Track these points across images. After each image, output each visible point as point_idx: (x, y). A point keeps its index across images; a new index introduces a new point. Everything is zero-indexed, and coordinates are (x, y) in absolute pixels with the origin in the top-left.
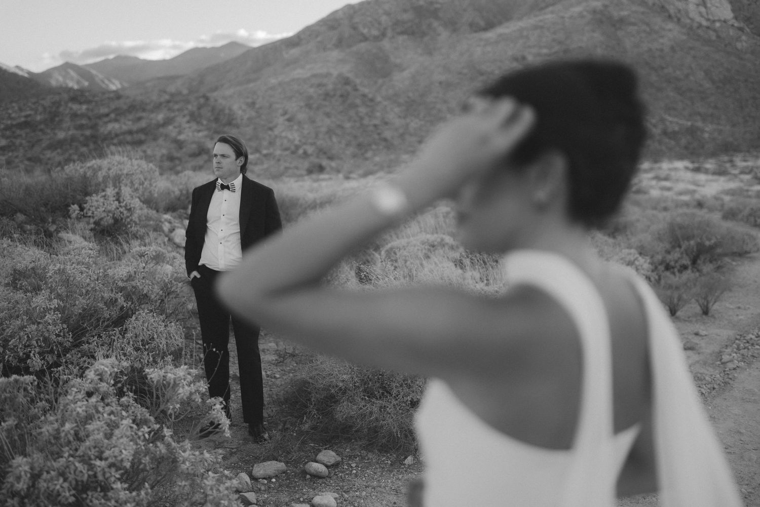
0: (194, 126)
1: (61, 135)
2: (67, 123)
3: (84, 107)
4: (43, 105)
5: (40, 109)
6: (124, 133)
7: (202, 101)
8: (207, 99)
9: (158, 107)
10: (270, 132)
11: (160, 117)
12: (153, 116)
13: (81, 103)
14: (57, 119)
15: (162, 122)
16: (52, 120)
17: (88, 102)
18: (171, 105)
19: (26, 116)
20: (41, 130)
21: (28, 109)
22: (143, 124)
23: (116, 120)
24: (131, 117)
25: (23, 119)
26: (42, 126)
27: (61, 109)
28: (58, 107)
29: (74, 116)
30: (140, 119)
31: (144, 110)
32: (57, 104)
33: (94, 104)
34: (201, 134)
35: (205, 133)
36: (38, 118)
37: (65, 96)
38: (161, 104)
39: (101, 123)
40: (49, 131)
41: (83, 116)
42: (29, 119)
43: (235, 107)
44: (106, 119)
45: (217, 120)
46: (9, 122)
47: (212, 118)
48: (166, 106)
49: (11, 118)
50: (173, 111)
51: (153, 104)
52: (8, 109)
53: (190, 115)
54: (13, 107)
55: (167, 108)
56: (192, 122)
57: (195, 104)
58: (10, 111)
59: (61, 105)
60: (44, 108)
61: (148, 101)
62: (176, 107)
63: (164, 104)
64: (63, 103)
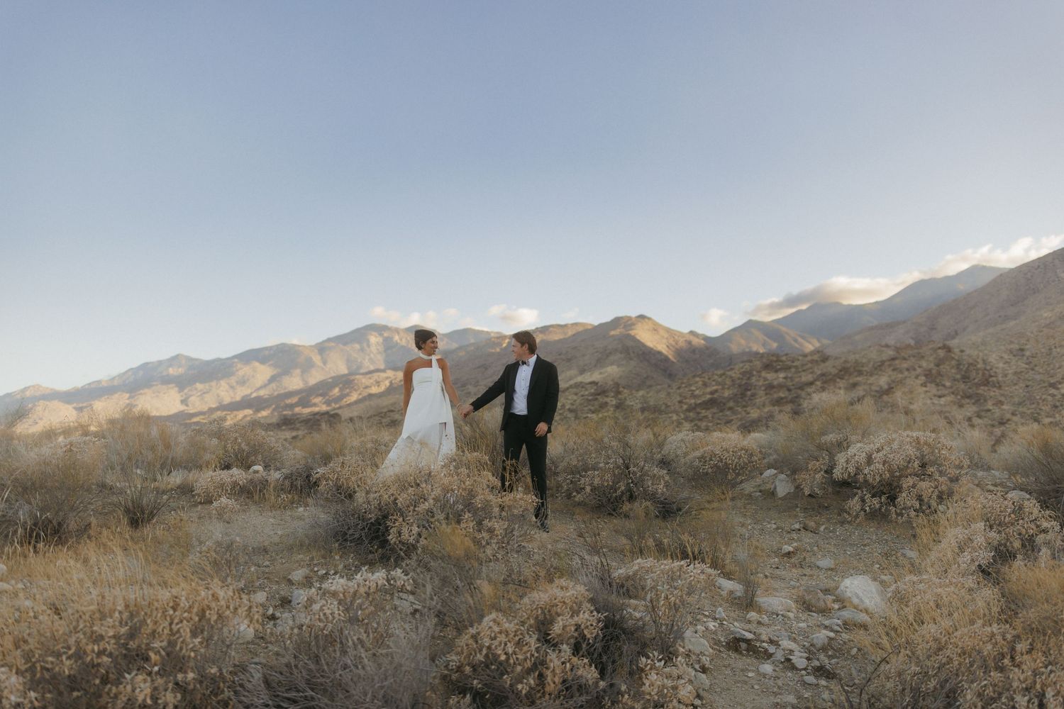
0: (932, 389)
1: (754, 414)
2: (761, 397)
3: (782, 375)
4: (731, 377)
5: (728, 382)
7: (941, 353)
8: (949, 350)
9: (879, 367)
10: (1052, 391)
11: (883, 381)
12: (872, 380)
13: (776, 371)
14: (749, 393)
15: (886, 387)
16: (743, 395)
17: (787, 368)
18: (897, 362)
19: (712, 393)
20: (730, 409)
21: (714, 383)
23: (824, 390)
24: (842, 383)
25: (708, 396)
26: (731, 404)
27: (754, 380)
28: (749, 378)
29: (770, 387)
30: (854, 385)
31: (860, 373)
32: (748, 374)
33: (793, 370)
34: (943, 401)
35: (950, 398)
36: (727, 393)
37: (758, 364)
38: (883, 362)
39: (803, 394)
40: (739, 409)
41: (781, 386)
42: (716, 396)
43: (993, 359)
44: (810, 389)
45: (965, 378)
46: (693, 401)
47: (958, 376)
48: (890, 366)
49: (695, 397)
50: (901, 372)
51: (872, 363)
52: (691, 385)
53: (926, 376)
54: (697, 382)
55: (892, 368)
56: (928, 385)
57: (931, 359)
58: (693, 388)
59: (753, 376)
60: (733, 381)
61: (864, 361)
62: (905, 365)
63: (887, 363)
64: (755, 373)
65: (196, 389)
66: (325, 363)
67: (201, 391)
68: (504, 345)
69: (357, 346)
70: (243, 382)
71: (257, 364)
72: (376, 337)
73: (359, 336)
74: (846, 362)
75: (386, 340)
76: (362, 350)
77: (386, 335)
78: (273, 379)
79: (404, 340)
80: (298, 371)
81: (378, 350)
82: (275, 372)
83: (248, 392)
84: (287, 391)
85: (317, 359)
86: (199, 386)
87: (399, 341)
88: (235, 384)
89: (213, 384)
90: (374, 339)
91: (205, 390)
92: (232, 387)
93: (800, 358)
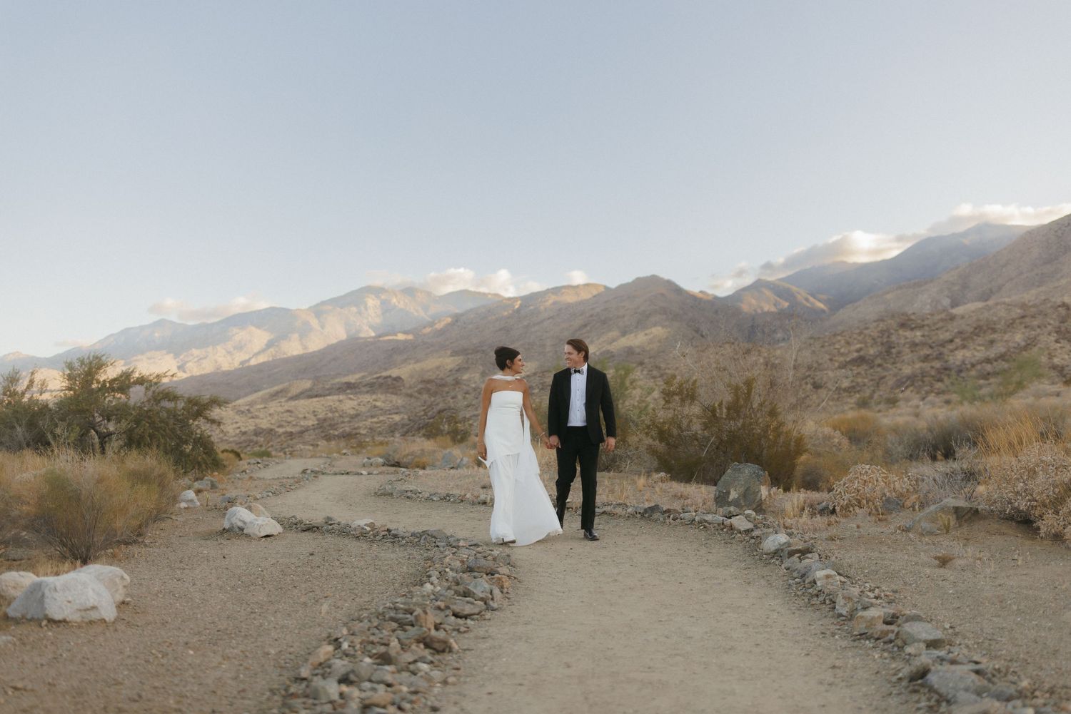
1: (907, 370)
2: (907, 356)
3: (918, 333)
4: (870, 336)
5: (870, 341)
6: (980, 362)
9: (1011, 325)
11: (1019, 337)
12: (1006, 337)
13: (912, 329)
14: (894, 351)
15: (1023, 344)
16: (888, 352)
17: (921, 327)
18: (1027, 320)
19: (858, 351)
20: (879, 365)
21: (855, 341)
22: (999, 348)
23: (964, 347)
24: (980, 340)
25: (855, 355)
26: (879, 361)
27: (894, 338)
28: (888, 337)
29: (914, 345)
30: (992, 342)
31: (994, 330)
32: (886, 332)
33: (927, 328)
36: (872, 351)
37: (893, 323)
38: (1014, 320)
39: (945, 351)
40: (889, 366)
41: (923, 344)
42: (862, 353)
44: (951, 347)
46: (842, 359)
48: (1021, 323)
49: (842, 354)
50: (1033, 329)
51: (1003, 321)
52: (834, 344)
53: (1057, 332)
54: (839, 341)
55: (1023, 325)
56: (1062, 341)
57: (1054, 316)
58: (837, 346)
59: (892, 334)
60: (874, 339)
61: (995, 319)
62: (1036, 323)
63: (1018, 321)
64: (892, 331)
65: (192, 355)
66: (323, 327)
67: (197, 356)
68: (517, 307)
69: (354, 309)
70: (240, 347)
71: (253, 329)
72: (373, 300)
73: (356, 298)
74: (978, 320)
75: (383, 303)
76: (360, 313)
77: (383, 297)
78: (270, 344)
79: (402, 303)
80: (296, 336)
81: (376, 313)
82: (272, 337)
83: (247, 357)
84: (285, 356)
85: (314, 323)
86: (196, 352)
87: (397, 304)
88: (232, 349)
89: (210, 349)
90: (371, 302)
91: (202, 356)
92: (229, 353)
93: (929, 317)
